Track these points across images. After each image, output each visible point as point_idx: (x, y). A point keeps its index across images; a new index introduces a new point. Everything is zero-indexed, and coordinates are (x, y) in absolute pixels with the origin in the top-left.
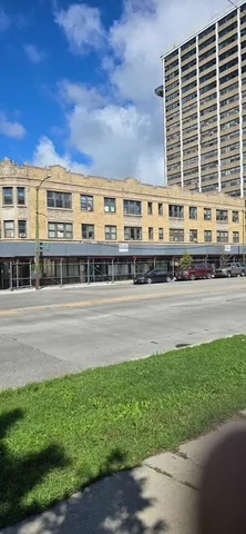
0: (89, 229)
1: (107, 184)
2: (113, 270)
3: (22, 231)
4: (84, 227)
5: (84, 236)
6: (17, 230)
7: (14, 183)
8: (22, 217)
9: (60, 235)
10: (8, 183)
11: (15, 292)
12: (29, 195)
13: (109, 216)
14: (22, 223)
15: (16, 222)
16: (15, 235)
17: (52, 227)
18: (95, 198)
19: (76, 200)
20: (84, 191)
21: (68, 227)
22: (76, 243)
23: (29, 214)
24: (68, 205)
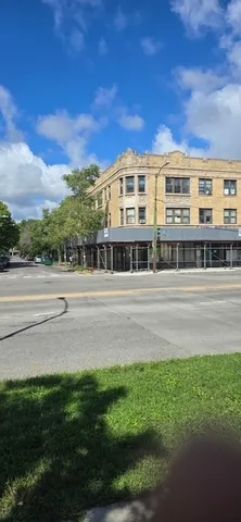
0: (207, 214)
1: (227, 166)
2: (231, 255)
3: (142, 217)
4: (202, 211)
5: (202, 221)
6: (137, 217)
7: (135, 172)
8: (142, 204)
9: (177, 220)
10: (130, 172)
11: (135, 274)
12: (149, 183)
13: (228, 199)
14: (142, 210)
15: (137, 209)
16: (135, 222)
17: (170, 213)
18: (214, 181)
19: (194, 185)
20: (203, 175)
21: (186, 212)
22: (193, 228)
23: (148, 202)
24: (186, 190)
